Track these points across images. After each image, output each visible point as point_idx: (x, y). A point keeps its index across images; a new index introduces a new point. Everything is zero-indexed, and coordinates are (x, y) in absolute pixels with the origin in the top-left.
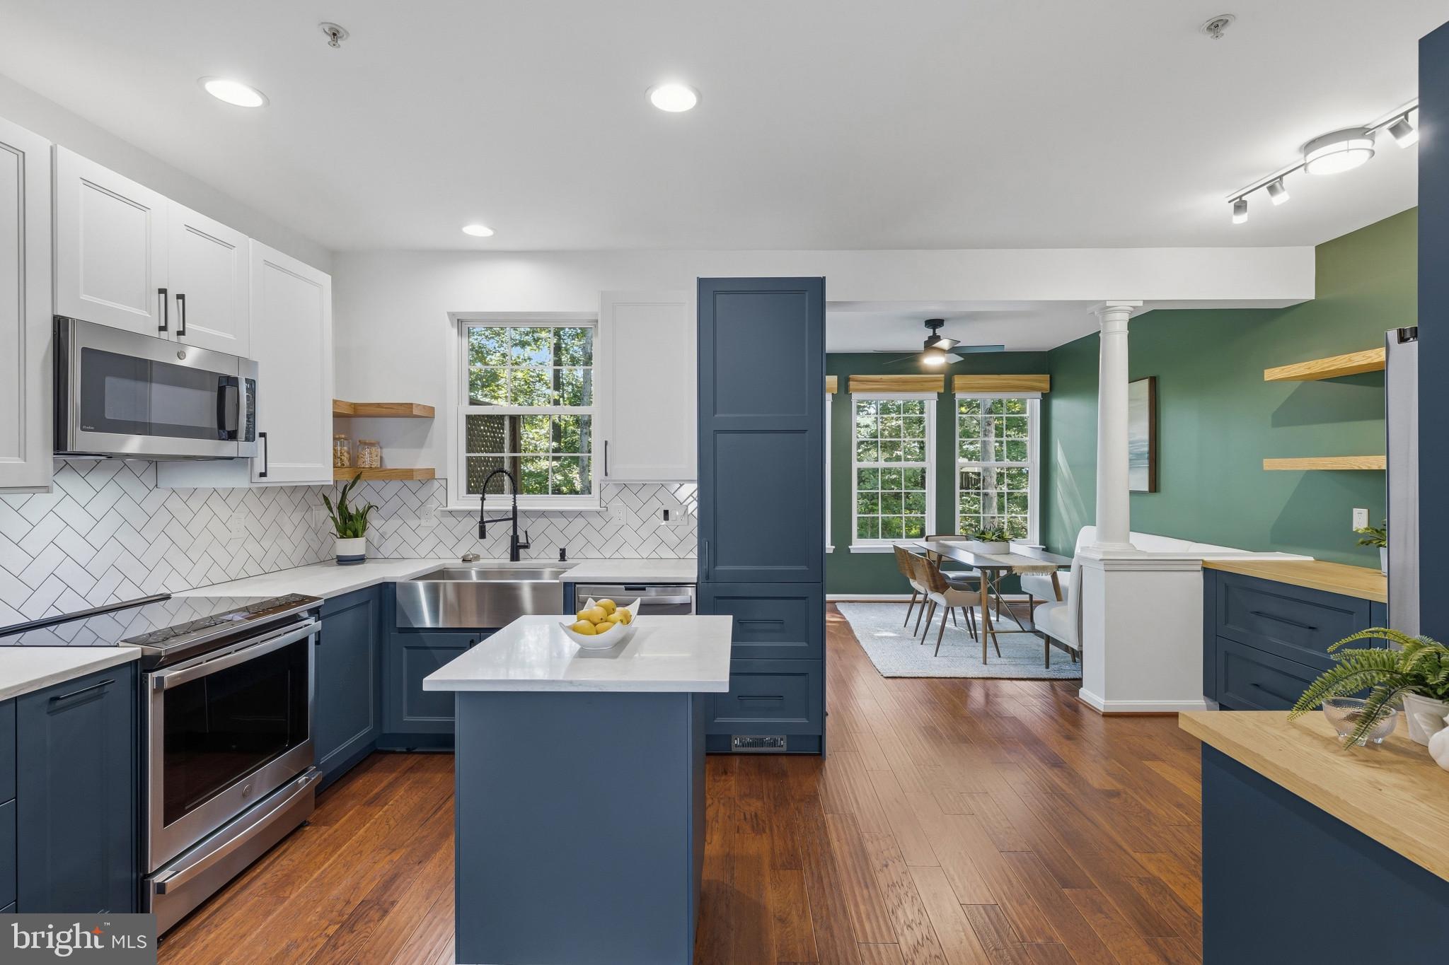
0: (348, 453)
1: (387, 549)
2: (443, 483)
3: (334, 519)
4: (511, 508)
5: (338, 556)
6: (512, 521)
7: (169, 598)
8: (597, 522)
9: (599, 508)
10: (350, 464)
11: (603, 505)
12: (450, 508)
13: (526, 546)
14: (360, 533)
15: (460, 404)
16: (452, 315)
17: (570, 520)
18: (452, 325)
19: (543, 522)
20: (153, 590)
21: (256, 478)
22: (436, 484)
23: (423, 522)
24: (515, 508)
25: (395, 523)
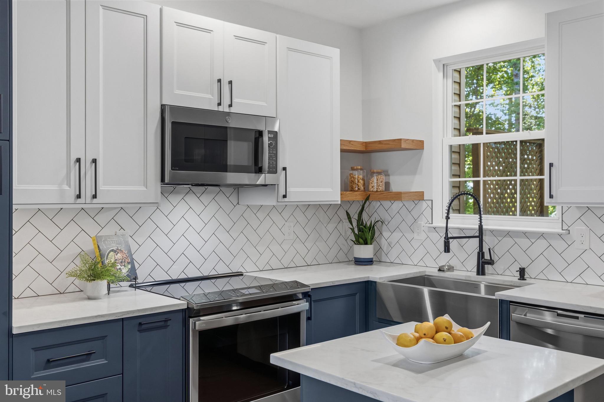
0: (363, 180)
1: (392, 256)
2: (429, 203)
3: (353, 230)
4: (478, 227)
5: (355, 258)
6: (478, 239)
7: (242, 275)
8: (560, 245)
9: (560, 231)
10: (364, 189)
11: (565, 227)
12: (434, 225)
13: (491, 262)
14: (369, 242)
15: (445, 136)
16: (437, 61)
17: (533, 241)
18: (439, 70)
19: (508, 242)
20: (235, 269)
21: (281, 199)
22: (424, 204)
23: (416, 236)
24: (481, 227)
25: (397, 235)
